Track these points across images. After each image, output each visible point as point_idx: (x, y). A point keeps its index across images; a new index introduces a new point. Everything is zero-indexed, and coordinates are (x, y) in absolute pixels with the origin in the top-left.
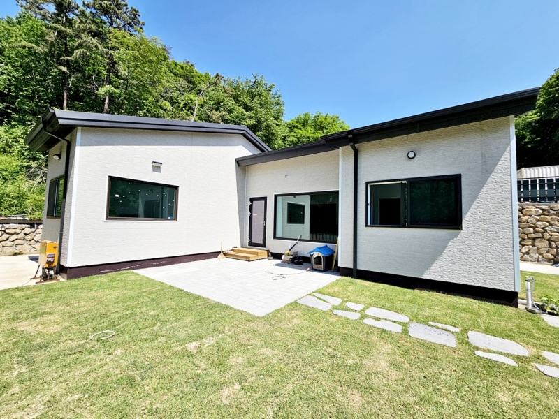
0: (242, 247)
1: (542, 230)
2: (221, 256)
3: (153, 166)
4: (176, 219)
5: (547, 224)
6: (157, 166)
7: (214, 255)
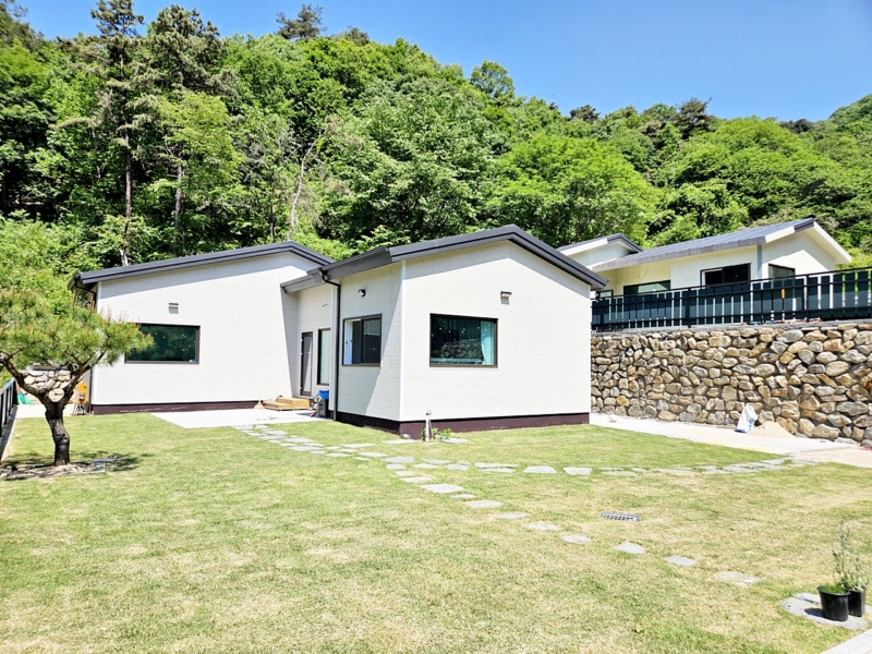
0: (294, 397)
1: (730, 372)
2: (259, 405)
3: (170, 308)
4: (198, 362)
5: (735, 361)
6: (174, 308)
7: (251, 404)
